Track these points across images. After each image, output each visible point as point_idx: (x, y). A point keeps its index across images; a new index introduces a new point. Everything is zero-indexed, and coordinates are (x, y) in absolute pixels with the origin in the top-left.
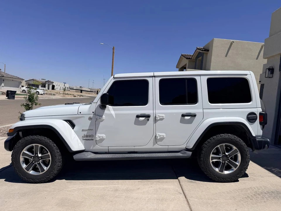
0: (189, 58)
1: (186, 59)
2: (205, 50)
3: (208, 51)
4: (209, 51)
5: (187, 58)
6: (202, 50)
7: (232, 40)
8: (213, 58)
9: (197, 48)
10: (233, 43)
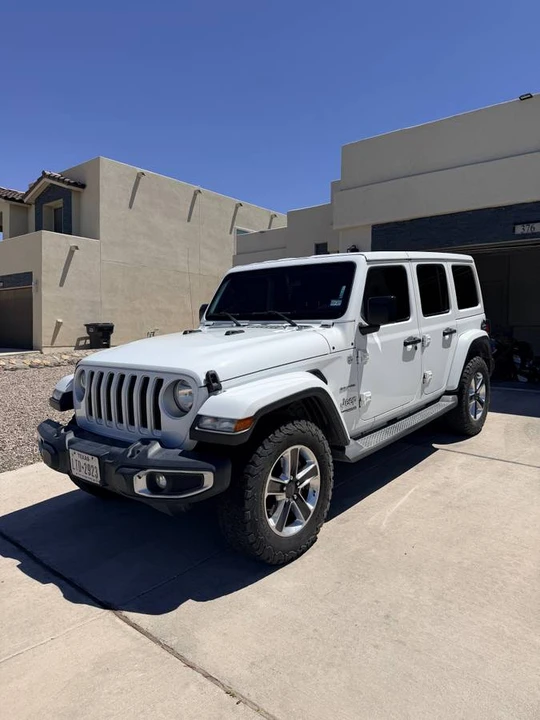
0: (13, 199)
1: (3, 201)
2: (75, 184)
3: (83, 186)
4: (87, 189)
5: (6, 198)
6: (69, 183)
7: (139, 170)
8: (103, 207)
9: (44, 173)
10: (143, 177)
